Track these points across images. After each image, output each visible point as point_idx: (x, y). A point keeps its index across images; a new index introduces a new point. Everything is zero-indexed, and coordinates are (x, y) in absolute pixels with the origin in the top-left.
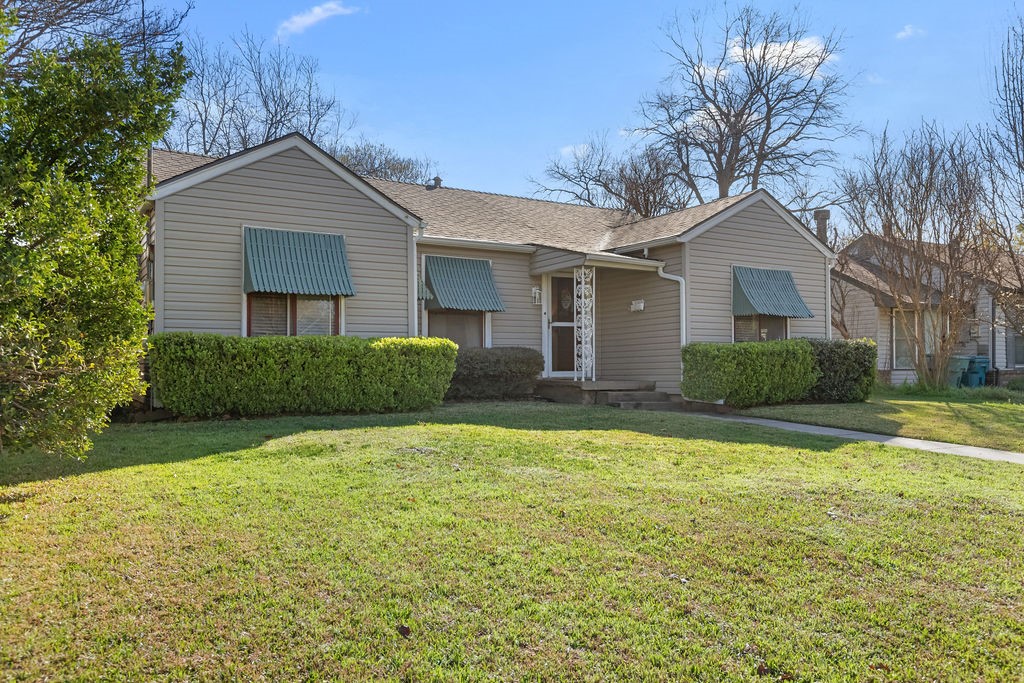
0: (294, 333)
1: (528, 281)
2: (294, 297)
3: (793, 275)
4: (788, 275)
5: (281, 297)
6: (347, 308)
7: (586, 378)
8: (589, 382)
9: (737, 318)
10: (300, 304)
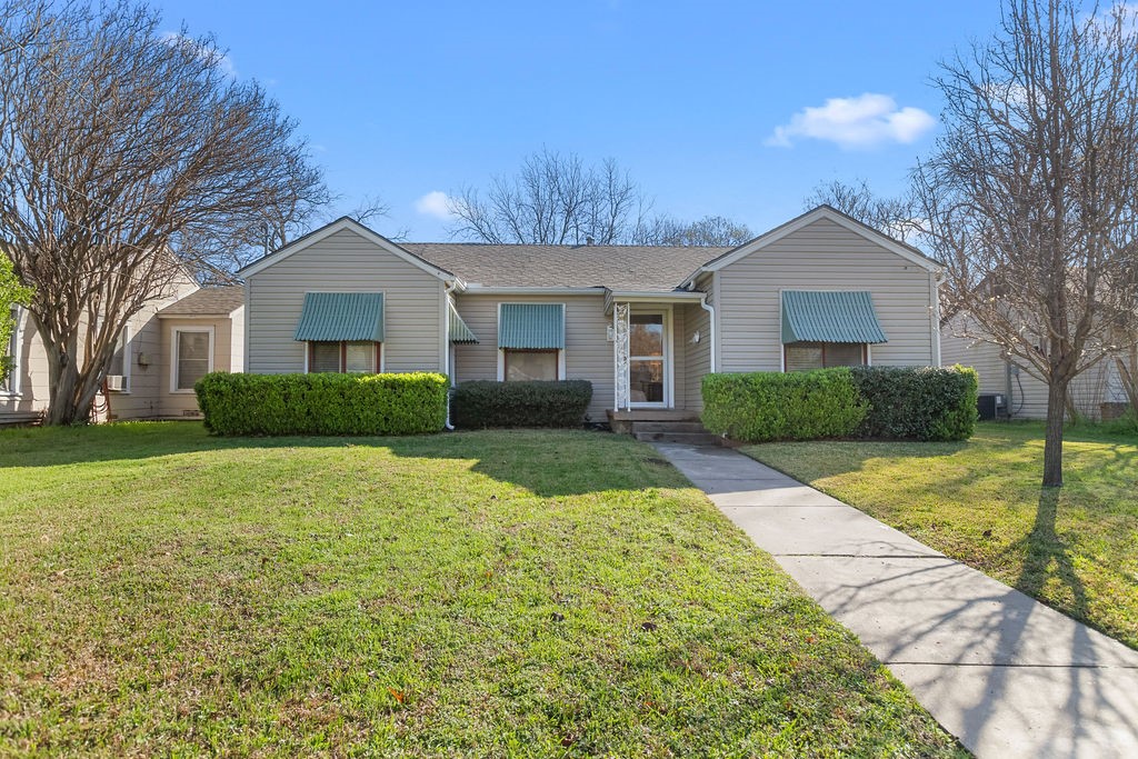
0: (344, 371)
1: (603, 320)
2: (345, 343)
3: (874, 296)
4: (865, 296)
5: (336, 343)
6: (386, 350)
7: (619, 409)
8: (622, 413)
9: (787, 346)
10: (350, 349)
